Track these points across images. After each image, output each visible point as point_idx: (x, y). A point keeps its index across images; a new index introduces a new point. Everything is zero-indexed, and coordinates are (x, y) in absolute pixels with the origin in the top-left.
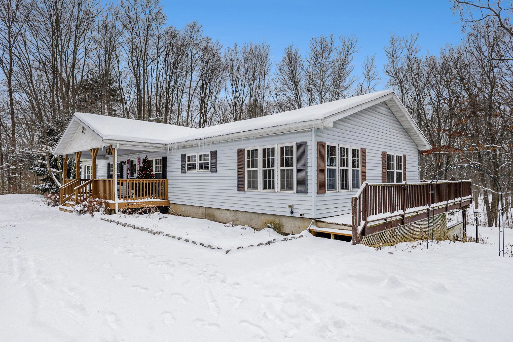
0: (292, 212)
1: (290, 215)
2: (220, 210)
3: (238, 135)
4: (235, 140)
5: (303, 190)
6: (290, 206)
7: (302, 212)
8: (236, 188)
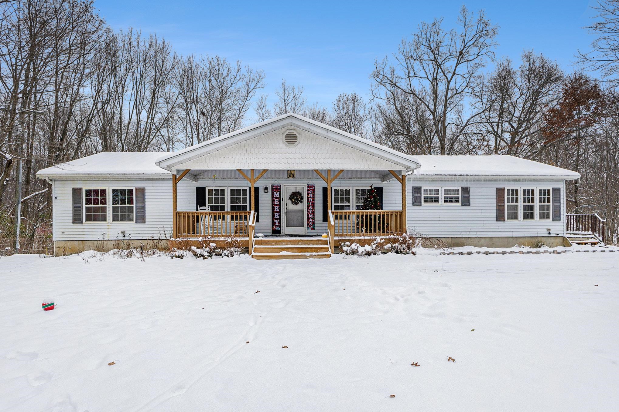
0: (549, 233)
1: (549, 235)
2: (472, 238)
3: (520, 177)
4: (496, 180)
5: (558, 219)
6: (549, 230)
7: (557, 233)
8: (495, 219)
